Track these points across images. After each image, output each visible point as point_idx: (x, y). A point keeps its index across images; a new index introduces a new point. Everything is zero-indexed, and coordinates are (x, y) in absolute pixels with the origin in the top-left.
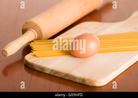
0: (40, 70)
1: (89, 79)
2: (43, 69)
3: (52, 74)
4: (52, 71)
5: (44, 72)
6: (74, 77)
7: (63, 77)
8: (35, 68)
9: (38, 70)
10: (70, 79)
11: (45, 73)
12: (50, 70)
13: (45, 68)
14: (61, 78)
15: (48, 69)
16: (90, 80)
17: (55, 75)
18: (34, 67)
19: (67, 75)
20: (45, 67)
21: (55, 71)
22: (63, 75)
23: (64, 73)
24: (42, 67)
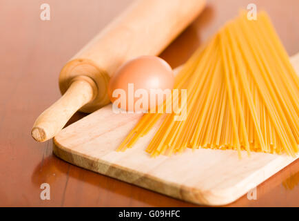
0: (87, 166)
1: (194, 189)
2: (92, 163)
3: (112, 175)
4: (112, 168)
5: (95, 170)
6: (161, 184)
7: (136, 184)
8: (76, 162)
9: (82, 166)
10: (152, 189)
11: (97, 173)
12: (108, 166)
13: (97, 162)
14: (132, 185)
15: (104, 165)
16: (197, 192)
17: (119, 178)
18: (72, 159)
19: (145, 178)
20: (98, 160)
21: (119, 169)
22: (138, 178)
23: (137, 174)
24: (90, 158)
